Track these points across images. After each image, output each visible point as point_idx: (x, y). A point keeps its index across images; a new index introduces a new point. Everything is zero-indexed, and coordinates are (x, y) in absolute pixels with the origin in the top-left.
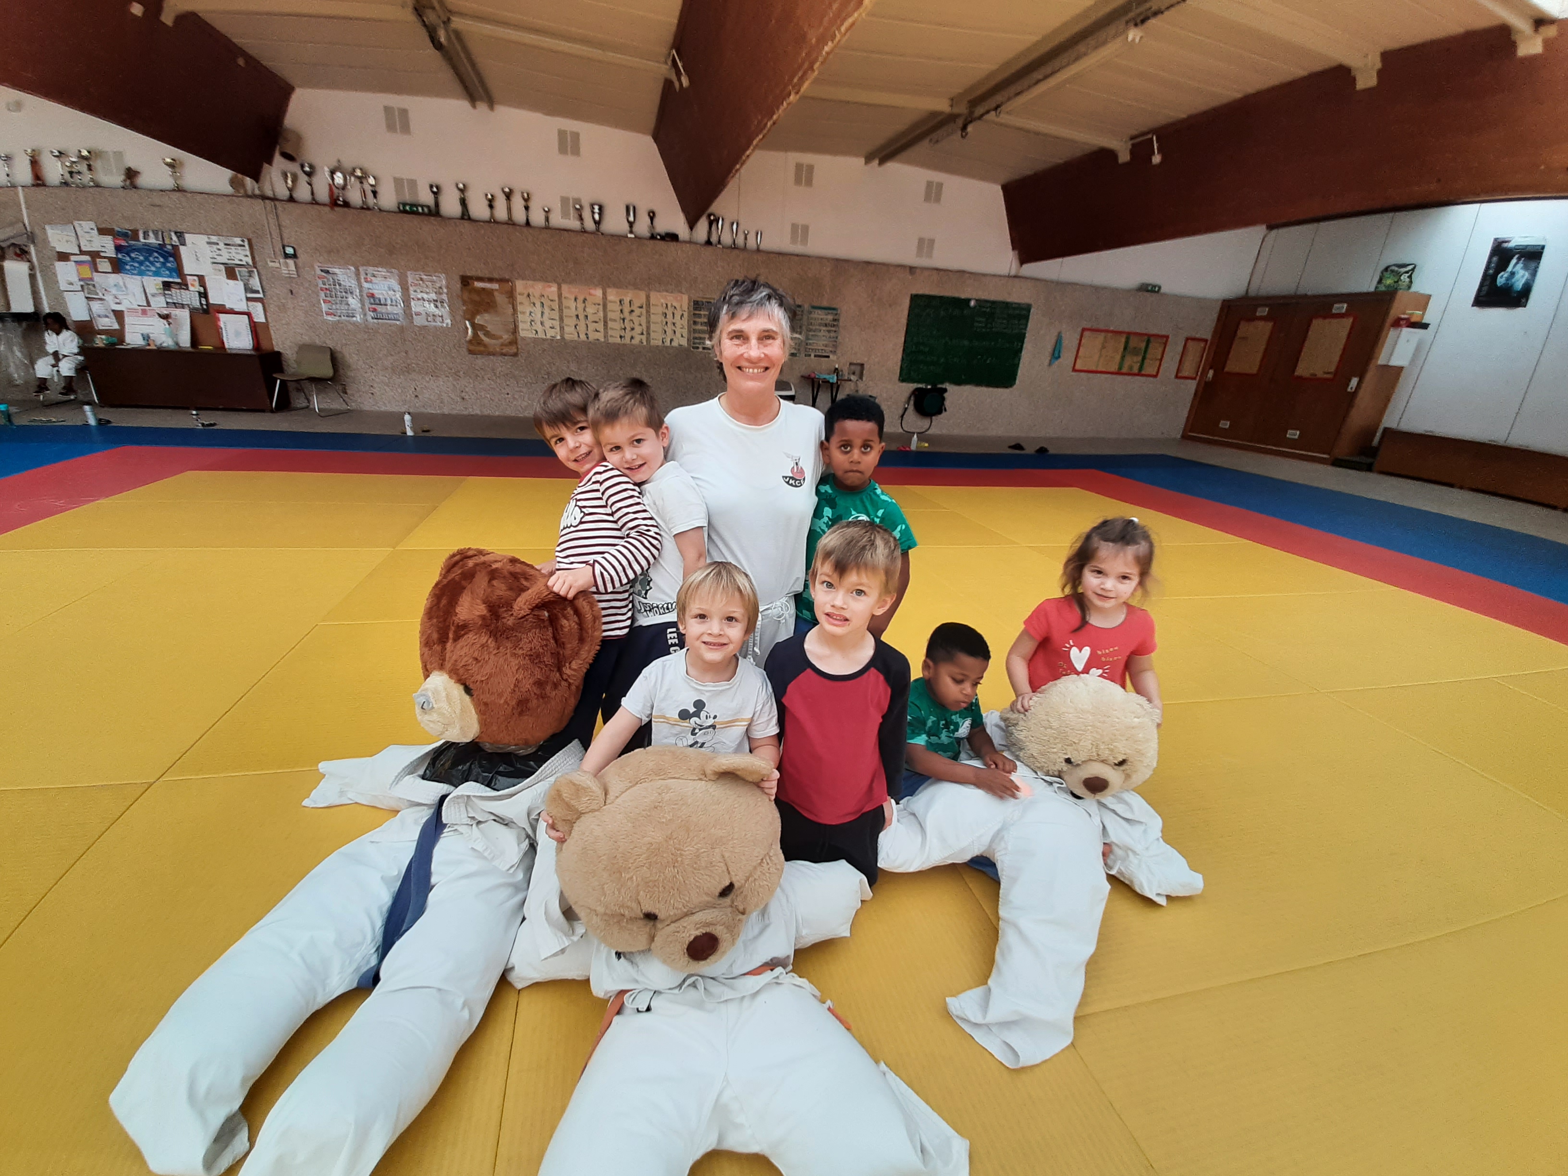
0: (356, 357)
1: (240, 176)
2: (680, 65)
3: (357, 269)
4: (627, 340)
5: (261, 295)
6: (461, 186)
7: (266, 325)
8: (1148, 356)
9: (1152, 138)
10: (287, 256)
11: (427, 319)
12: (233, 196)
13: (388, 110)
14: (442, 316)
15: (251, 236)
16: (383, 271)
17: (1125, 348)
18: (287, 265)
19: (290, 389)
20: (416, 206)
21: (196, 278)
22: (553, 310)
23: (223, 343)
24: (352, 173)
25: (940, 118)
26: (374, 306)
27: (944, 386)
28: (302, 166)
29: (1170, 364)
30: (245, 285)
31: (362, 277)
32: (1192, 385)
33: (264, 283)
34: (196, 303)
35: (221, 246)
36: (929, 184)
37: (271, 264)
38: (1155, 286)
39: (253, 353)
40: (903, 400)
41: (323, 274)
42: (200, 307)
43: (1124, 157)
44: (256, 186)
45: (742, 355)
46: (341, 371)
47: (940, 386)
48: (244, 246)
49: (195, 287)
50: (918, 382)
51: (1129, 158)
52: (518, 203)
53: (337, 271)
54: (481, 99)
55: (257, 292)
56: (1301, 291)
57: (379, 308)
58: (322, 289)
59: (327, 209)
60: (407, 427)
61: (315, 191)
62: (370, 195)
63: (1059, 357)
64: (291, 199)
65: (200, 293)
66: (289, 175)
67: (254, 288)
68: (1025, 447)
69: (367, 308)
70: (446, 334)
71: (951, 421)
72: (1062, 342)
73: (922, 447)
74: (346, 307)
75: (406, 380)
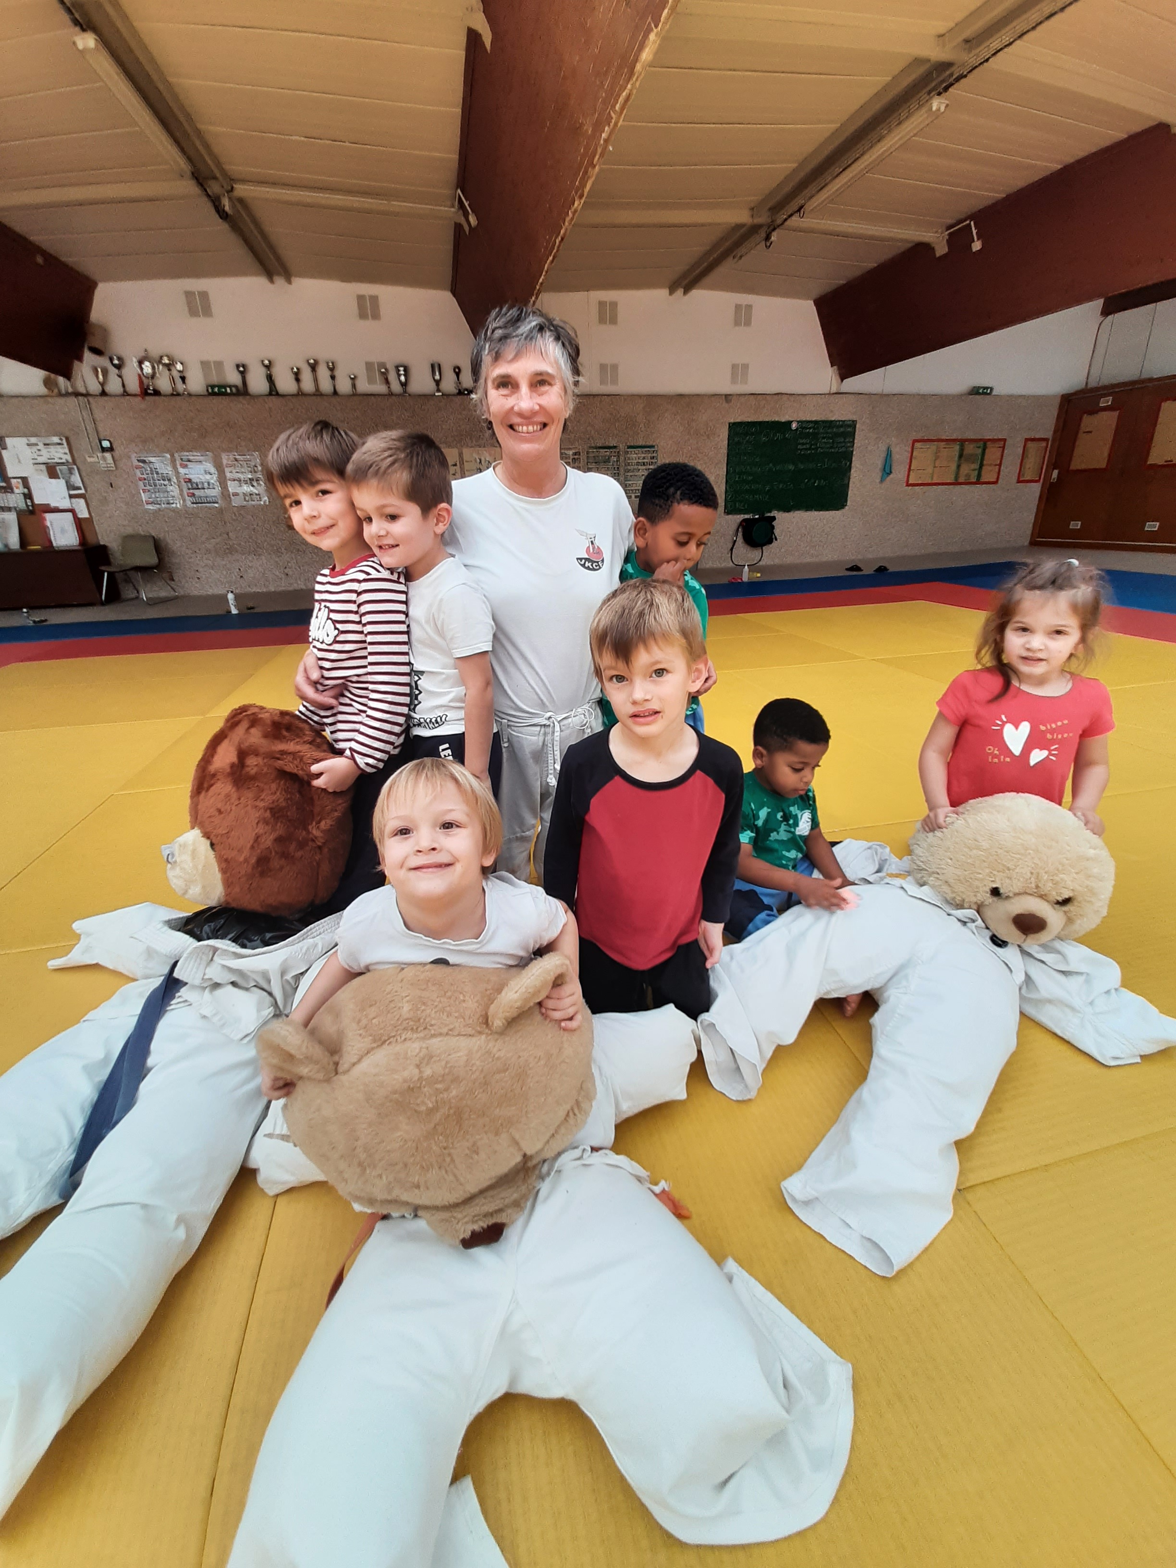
0: (179, 543)
1: (53, 376)
2: (466, 204)
3: (172, 456)
5: (82, 491)
6: (266, 362)
7: (90, 520)
8: (985, 462)
9: (969, 225)
10: (104, 450)
11: (245, 499)
12: (46, 396)
13: (189, 294)
14: (258, 495)
15: (68, 434)
16: (196, 455)
17: (961, 456)
18: (104, 459)
19: (119, 581)
20: (225, 387)
21: (19, 480)
23: (52, 543)
24: (160, 361)
25: (742, 231)
26: (191, 491)
28: (111, 360)
29: (1010, 468)
30: (67, 482)
31: (178, 463)
32: (1035, 489)
33: (85, 479)
34: (22, 505)
35: (41, 446)
36: (738, 307)
37: (89, 460)
38: (987, 388)
39: (79, 548)
40: (731, 533)
41: (140, 464)
42: (26, 508)
43: (941, 249)
44: (68, 383)
45: (512, 408)
46: (166, 559)
47: (767, 515)
48: (63, 444)
49: (19, 489)
50: (744, 513)
51: (947, 250)
52: (323, 373)
53: (153, 459)
54: (279, 274)
55: (79, 488)
56: (1145, 375)
57: (197, 492)
58: (140, 479)
59: (139, 398)
60: (231, 606)
61: (126, 383)
62: (179, 381)
63: (891, 472)
64: (104, 393)
65: (24, 494)
66: (99, 370)
67: (76, 485)
68: (862, 568)
69: (185, 493)
70: (265, 512)
71: (783, 550)
72: (892, 456)
73: (754, 578)
74: (165, 495)
75: (229, 561)
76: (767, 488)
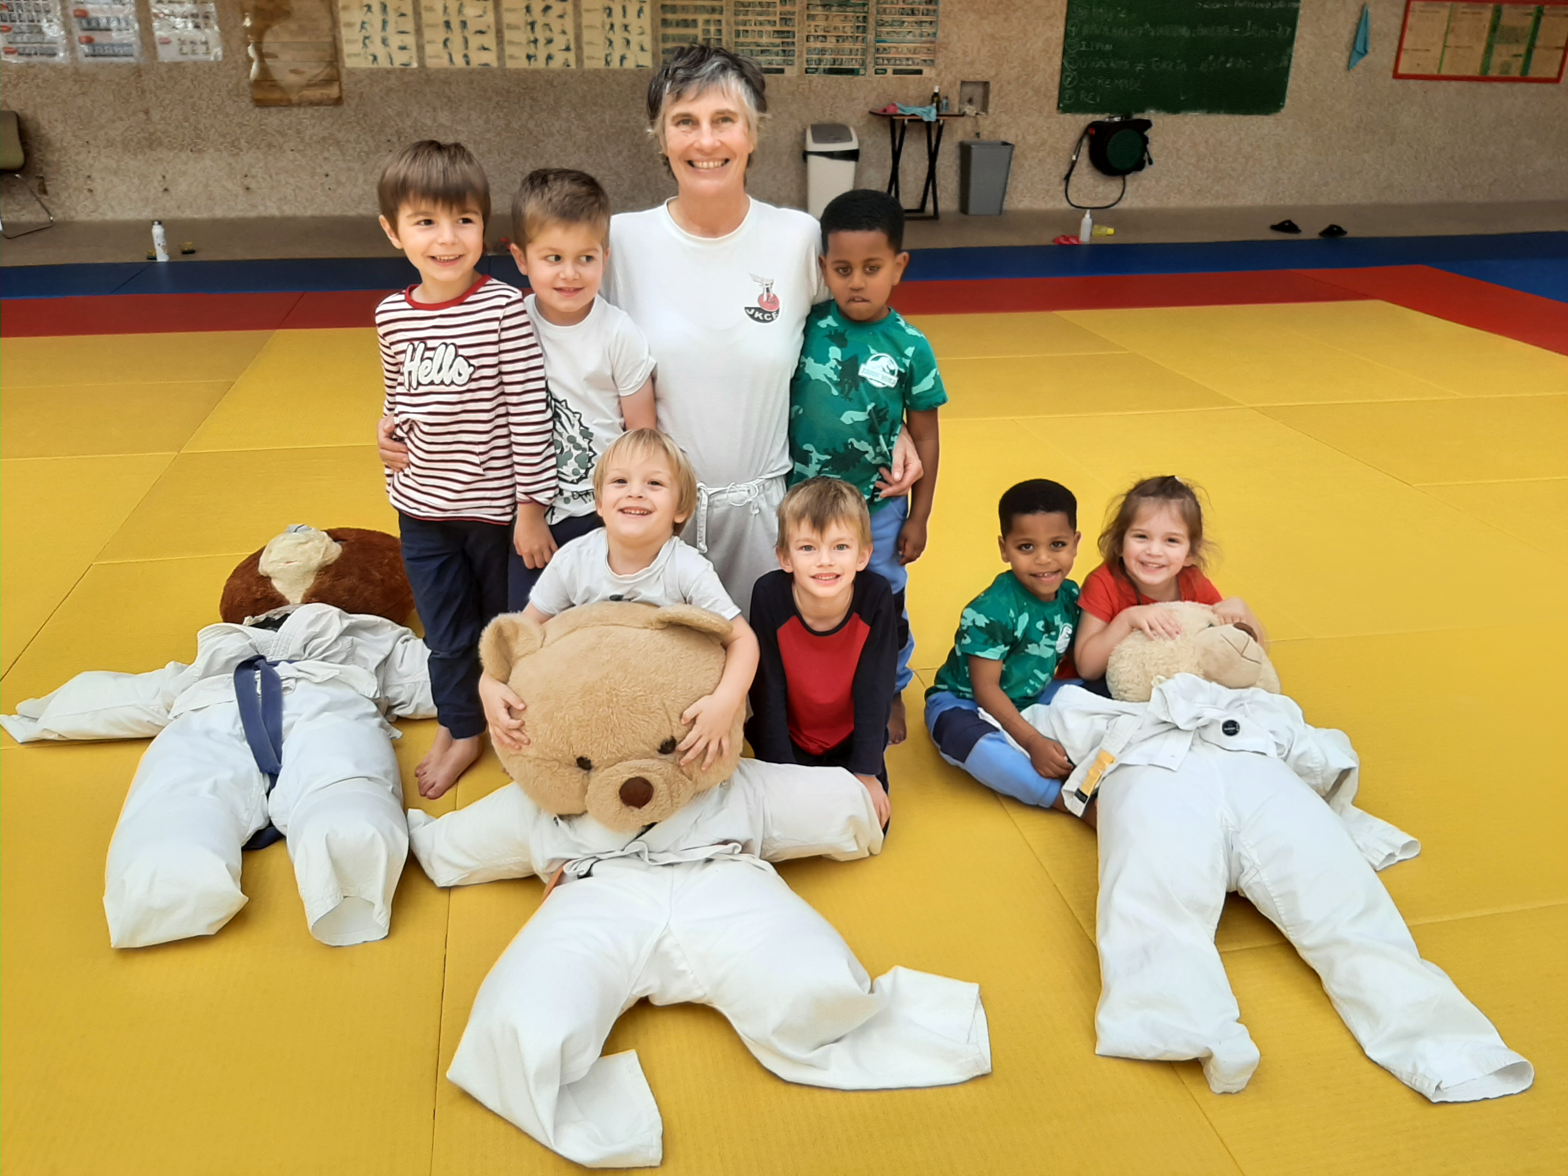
4: (540, 63)
8: (1538, 43)
11: (181, 50)
14: (206, 43)
17: (1494, 28)
22: (403, 15)
26: (88, 33)
27: (1145, 116)
40: (1067, 146)
45: (692, 145)
46: (37, 155)
47: (1137, 116)
50: (1094, 111)
60: (157, 247)
63: (1366, 51)
68: (1300, 227)
69: (76, 38)
70: (214, 74)
71: (1164, 183)
72: (1370, 23)
73: (1101, 236)
74: (39, 38)
75: (147, 161)
76: (1139, 67)
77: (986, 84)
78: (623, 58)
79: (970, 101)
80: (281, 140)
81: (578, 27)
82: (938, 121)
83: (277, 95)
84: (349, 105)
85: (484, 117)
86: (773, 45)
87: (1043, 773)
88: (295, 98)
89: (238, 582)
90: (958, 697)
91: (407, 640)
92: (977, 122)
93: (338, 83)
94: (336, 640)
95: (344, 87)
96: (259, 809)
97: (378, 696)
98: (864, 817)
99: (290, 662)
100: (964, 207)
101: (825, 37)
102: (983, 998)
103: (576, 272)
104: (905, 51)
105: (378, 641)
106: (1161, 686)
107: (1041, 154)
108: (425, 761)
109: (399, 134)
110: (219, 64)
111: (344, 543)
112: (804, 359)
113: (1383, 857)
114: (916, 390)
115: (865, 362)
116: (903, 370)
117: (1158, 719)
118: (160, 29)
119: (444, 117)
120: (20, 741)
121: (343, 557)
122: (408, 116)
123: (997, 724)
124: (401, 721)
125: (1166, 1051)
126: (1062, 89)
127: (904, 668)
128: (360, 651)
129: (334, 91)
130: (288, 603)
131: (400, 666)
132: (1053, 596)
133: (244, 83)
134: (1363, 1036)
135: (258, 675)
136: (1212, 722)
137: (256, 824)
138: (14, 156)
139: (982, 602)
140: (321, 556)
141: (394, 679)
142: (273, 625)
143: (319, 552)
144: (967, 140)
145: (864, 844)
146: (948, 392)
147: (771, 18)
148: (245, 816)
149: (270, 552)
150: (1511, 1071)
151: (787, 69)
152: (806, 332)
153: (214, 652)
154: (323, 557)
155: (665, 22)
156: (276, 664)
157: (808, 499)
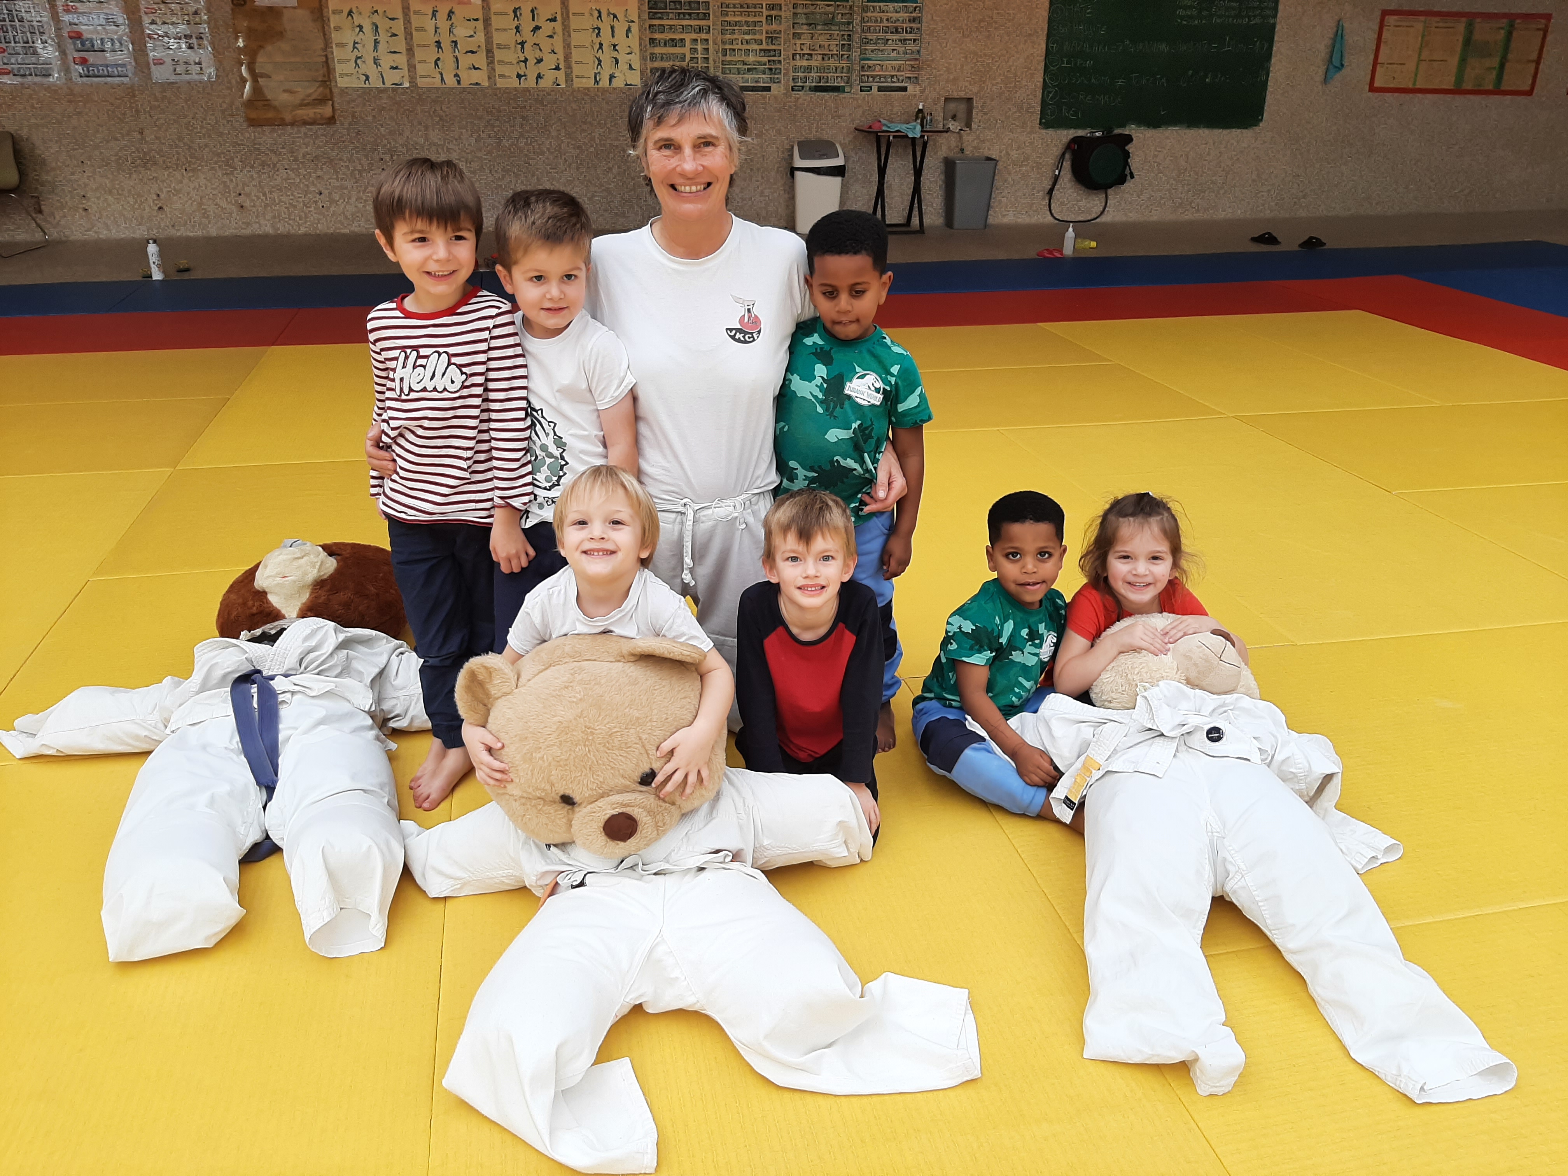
0: (55, 148)
4: (531, 82)
8: (1510, 56)
11: (175, 70)
14: (199, 63)
17: (1467, 42)
22: (395, 35)
26: (82, 54)
27: (1126, 131)
29: (1555, 69)
31: (60, 4)
45: (674, 169)
46: (31, 175)
50: (1076, 127)
57: (92, 58)
60: (152, 265)
63: (1342, 65)
68: (1279, 240)
69: (70, 58)
70: (208, 94)
71: (1145, 196)
72: (1345, 38)
73: (1084, 249)
74: (34, 60)
75: (141, 180)
76: (1120, 83)
77: (969, 100)
78: (612, 77)
79: (954, 117)
80: (275, 159)
81: (567, 46)
82: (922, 137)
83: (270, 115)
84: (342, 124)
85: (475, 136)
86: (759, 63)
87: (1029, 781)
88: (288, 118)
89: (233, 596)
90: (945, 706)
91: (402, 653)
92: (961, 137)
93: (331, 102)
94: (331, 654)
95: (337, 106)
96: (256, 822)
97: (373, 709)
98: (854, 822)
99: (286, 676)
100: (949, 221)
101: (811, 55)
102: (973, 1004)
103: (562, 292)
104: (890, 68)
105: (375, 654)
106: (1145, 694)
107: (1024, 169)
108: (419, 774)
109: (392, 152)
110: (212, 84)
111: (339, 558)
112: (789, 376)
113: (1367, 860)
114: (901, 408)
115: (851, 381)
116: (888, 388)
117: (1143, 726)
118: (154, 50)
119: (435, 135)
120: (18, 757)
121: (338, 572)
122: (401, 134)
123: (983, 733)
124: (396, 733)
125: (1153, 1055)
126: (1044, 104)
127: (894, 677)
128: (356, 664)
129: (327, 111)
130: (283, 617)
131: (394, 680)
132: (1037, 605)
133: (238, 102)
134: (1348, 1041)
135: (254, 689)
136: (1197, 728)
137: (253, 837)
138: (11, 177)
139: (968, 609)
140: (316, 571)
141: (389, 692)
142: (270, 639)
143: (314, 567)
144: (951, 155)
145: (854, 850)
146: (933, 409)
147: (757, 37)
148: (242, 830)
149: (266, 567)
150: (1495, 1071)
151: (774, 87)
152: (791, 349)
153: (210, 667)
154: (319, 571)
155: (652, 41)
156: (272, 678)
157: (794, 511)
